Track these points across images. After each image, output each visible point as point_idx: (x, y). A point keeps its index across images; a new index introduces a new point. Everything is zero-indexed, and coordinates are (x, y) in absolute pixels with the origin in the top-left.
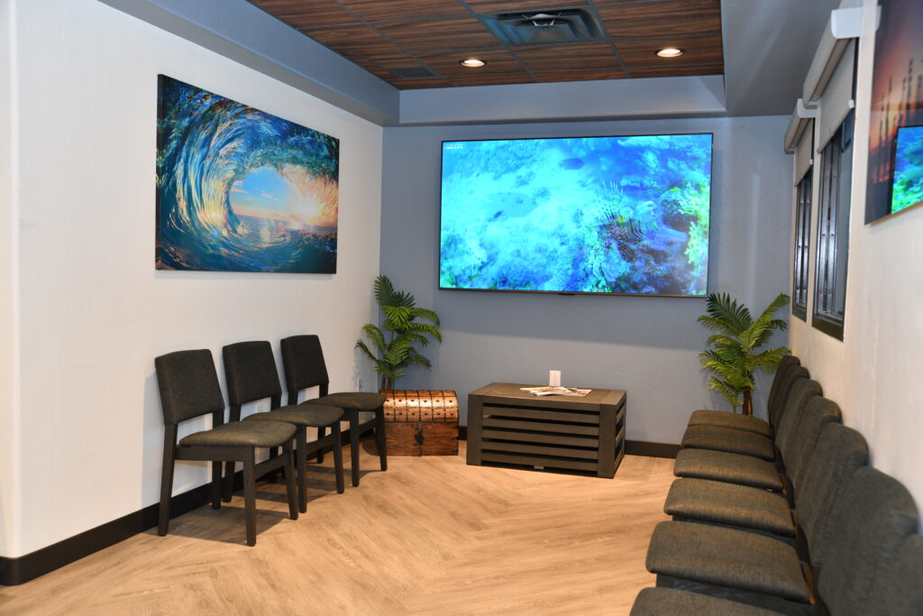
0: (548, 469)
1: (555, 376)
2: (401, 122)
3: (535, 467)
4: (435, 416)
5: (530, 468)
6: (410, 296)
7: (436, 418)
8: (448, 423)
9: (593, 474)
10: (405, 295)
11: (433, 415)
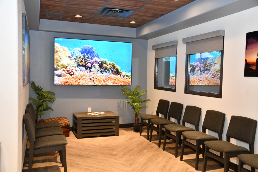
0: (101, 136)
1: (90, 109)
2: (40, 29)
3: (98, 136)
4: (63, 126)
5: (96, 137)
6: (41, 87)
7: (64, 126)
8: (67, 127)
9: (114, 135)
10: (39, 87)
11: (62, 125)
